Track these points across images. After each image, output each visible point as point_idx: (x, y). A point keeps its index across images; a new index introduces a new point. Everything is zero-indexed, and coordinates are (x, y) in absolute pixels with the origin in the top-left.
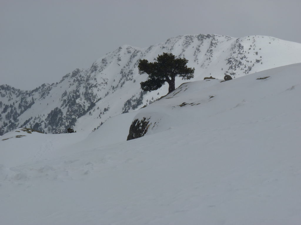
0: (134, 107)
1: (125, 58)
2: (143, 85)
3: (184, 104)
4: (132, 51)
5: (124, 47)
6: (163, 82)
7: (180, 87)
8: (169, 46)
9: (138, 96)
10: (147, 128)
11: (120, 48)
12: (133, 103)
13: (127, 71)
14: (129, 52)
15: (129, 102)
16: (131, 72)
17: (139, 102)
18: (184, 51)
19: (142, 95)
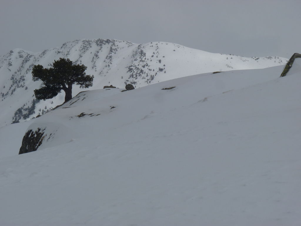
0: (26, 117)
1: (16, 63)
2: (37, 92)
3: (82, 115)
4: (25, 56)
5: (16, 51)
6: (59, 90)
7: (78, 96)
8: (65, 51)
9: (30, 105)
10: (42, 140)
11: (12, 52)
12: (24, 112)
13: (18, 77)
14: (21, 57)
15: (20, 111)
16: (22, 79)
17: (31, 111)
18: (81, 56)
19: (34, 103)
